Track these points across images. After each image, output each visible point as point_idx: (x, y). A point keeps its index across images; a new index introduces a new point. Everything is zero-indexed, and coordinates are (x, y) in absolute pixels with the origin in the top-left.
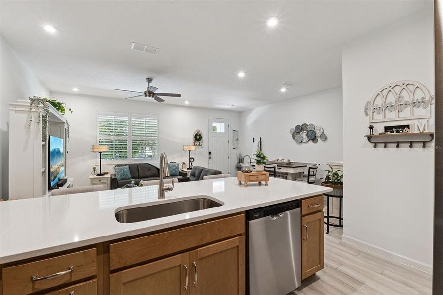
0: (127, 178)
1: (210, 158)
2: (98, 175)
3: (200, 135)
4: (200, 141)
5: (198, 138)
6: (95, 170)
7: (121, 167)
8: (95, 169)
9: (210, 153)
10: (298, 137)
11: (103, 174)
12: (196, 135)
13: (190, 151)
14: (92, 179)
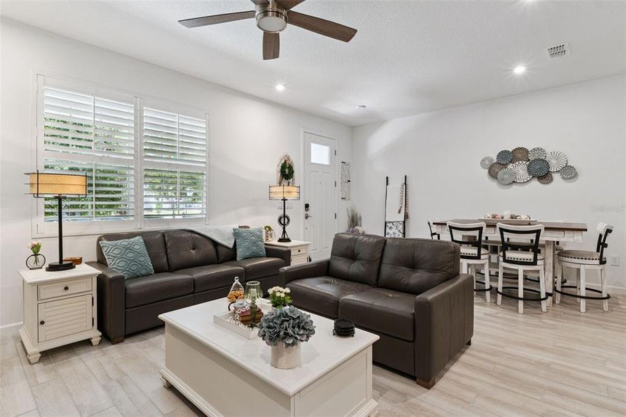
0: (143, 272)
1: (307, 217)
2: (52, 268)
3: (291, 168)
4: (291, 180)
5: (287, 172)
6: (36, 255)
7: (124, 242)
8: (36, 249)
9: (307, 206)
10: (505, 173)
11: (70, 266)
12: (283, 167)
13: (284, 200)
14: (38, 285)
